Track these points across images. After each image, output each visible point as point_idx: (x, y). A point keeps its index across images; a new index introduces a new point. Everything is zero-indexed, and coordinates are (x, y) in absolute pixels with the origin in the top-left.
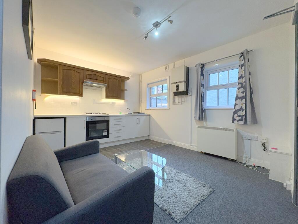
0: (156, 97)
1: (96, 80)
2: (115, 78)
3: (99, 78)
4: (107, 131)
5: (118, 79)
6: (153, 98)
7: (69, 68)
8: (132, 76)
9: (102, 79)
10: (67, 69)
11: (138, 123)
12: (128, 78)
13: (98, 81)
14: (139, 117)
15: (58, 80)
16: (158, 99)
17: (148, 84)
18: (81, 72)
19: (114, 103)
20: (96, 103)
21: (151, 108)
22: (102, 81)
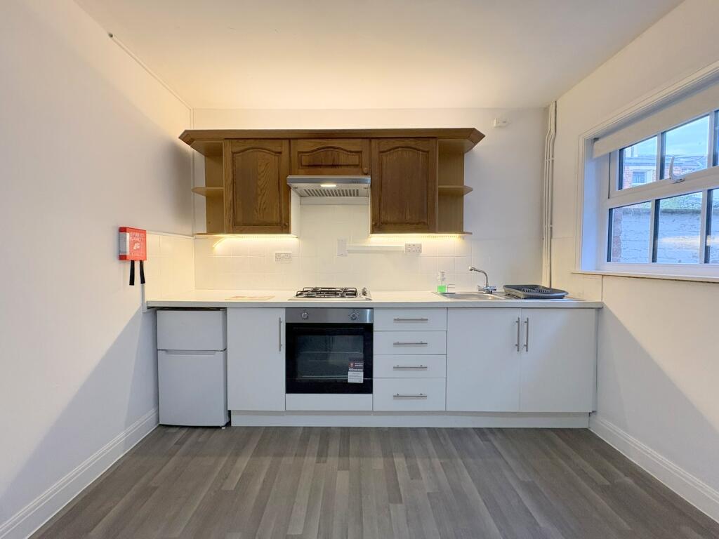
0: (650, 206)
1: (333, 166)
2: (411, 143)
3: (343, 159)
4: (361, 365)
5: (421, 145)
6: (626, 213)
7: (248, 144)
8: (504, 124)
9: (354, 159)
10: (242, 148)
11: (521, 345)
12: (472, 136)
13: (340, 169)
14: (524, 315)
15: (223, 188)
16: (666, 212)
17: (596, 139)
18: (284, 147)
19: (417, 249)
20: (349, 252)
21: (610, 268)
22: (356, 166)
